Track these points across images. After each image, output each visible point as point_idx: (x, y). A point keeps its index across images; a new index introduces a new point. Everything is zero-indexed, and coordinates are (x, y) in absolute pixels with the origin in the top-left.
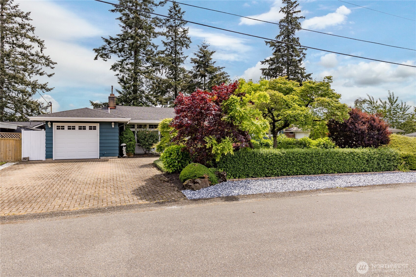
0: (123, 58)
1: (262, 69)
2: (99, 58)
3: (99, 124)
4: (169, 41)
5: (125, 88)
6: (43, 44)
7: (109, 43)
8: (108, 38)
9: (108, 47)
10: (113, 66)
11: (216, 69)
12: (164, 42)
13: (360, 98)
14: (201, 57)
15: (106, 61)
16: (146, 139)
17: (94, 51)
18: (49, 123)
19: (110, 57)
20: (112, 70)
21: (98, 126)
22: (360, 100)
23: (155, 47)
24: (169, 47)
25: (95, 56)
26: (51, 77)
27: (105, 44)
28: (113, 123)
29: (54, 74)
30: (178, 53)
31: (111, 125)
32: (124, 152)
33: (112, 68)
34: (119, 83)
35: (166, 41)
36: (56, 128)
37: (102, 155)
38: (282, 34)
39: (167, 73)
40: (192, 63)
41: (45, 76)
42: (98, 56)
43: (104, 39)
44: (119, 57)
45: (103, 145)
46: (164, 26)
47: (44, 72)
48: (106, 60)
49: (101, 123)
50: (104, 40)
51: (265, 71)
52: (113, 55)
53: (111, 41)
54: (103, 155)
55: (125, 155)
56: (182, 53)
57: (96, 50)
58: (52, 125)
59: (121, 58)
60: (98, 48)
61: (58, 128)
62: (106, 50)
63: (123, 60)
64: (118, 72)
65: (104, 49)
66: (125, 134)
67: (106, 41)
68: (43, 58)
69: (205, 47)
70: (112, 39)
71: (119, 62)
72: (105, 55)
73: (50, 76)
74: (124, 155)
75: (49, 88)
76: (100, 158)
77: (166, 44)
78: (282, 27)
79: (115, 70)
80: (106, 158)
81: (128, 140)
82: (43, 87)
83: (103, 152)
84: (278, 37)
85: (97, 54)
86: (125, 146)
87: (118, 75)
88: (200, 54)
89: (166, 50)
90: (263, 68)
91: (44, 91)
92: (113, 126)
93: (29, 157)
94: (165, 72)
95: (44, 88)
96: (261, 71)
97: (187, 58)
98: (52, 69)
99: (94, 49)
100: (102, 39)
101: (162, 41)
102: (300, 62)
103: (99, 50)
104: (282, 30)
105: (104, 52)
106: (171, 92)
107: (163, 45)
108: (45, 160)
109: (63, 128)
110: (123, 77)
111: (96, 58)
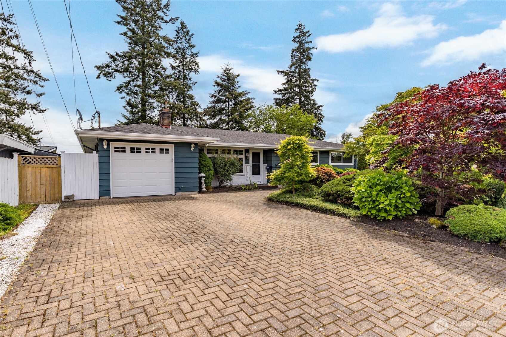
0: (129, 79)
1: (275, 99)
2: (102, 76)
3: (174, 145)
4: (177, 64)
5: (132, 113)
6: (32, 55)
7: (115, 60)
8: (114, 54)
9: (112, 65)
10: (118, 88)
11: (242, 94)
12: (171, 65)
13: (347, 132)
14: (225, 81)
15: (110, 81)
16: (226, 168)
17: (96, 68)
18: (105, 142)
19: (115, 76)
20: (117, 92)
21: (172, 148)
22: (346, 134)
23: (164, 69)
24: (176, 71)
25: (98, 75)
26: (41, 97)
27: (110, 60)
28: (193, 145)
29: (44, 94)
30: (187, 78)
31: (191, 147)
32: (204, 186)
33: (117, 90)
34: (124, 107)
35: (174, 65)
36: (114, 150)
37: (178, 189)
38: (293, 64)
39: (174, 99)
40: (214, 86)
41: (33, 95)
42: (101, 75)
43: (109, 54)
44: (125, 77)
45: (179, 176)
46: (171, 48)
47: (32, 90)
48: (110, 79)
49: (177, 144)
50: (109, 56)
51: (278, 101)
52: (117, 75)
53: (116, 57)
54: (180, 190)
55: (204, 189)
56: (190, 79)
57: (99, 68)
58: (108, 145)
59: (128, 79)
60: (101, 65)
61: (117, 150)
62: (110, 68)
63: (130, 82)
64: (124, 94)
65: (108, 66)
66: (203, 161)
67: (112, 57)
68: (31, 72)
69: (229, 69)
70: (117, 55)
71: (125, 83)
72: (109, 73)
73: (39, 95)
74: (202, 188)
75: (42, 109)
76: (175, 195)
77: (173, 68)
78: (294, 57)
79: (121, 92)
80: (183, 193)
81: (207, 169)
82: (34, 107)
83: (180, 186)
84: (291, 67)
85: (99, 72)
86: (204, 177)
87: (123, 98)
88: (224, 77)
89: (173, 74)
90: (276, 97)
91: (35, 113)
92: (192, 149)
93: (73, 195)
94: (172, 99)
95: (36, 109)
96: (274, 101)
97: (196, 84)
98: (41, 88)
99: (96, 66)
100: (106, 54)
101: (170, 63)
102: (312, 94)
103: (102, 67)
104: (295, 60)
105: (107, 70)
106: (178, 121)
107: (171, 68)
108: (98, 198)
109: (123, 150)
110: (130, 100)
111: (98, 77)
